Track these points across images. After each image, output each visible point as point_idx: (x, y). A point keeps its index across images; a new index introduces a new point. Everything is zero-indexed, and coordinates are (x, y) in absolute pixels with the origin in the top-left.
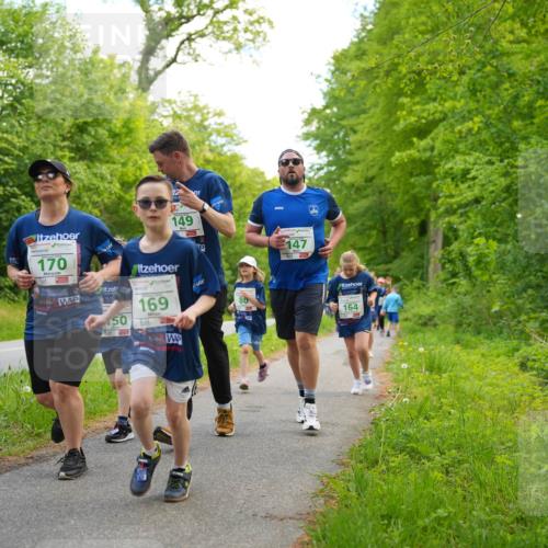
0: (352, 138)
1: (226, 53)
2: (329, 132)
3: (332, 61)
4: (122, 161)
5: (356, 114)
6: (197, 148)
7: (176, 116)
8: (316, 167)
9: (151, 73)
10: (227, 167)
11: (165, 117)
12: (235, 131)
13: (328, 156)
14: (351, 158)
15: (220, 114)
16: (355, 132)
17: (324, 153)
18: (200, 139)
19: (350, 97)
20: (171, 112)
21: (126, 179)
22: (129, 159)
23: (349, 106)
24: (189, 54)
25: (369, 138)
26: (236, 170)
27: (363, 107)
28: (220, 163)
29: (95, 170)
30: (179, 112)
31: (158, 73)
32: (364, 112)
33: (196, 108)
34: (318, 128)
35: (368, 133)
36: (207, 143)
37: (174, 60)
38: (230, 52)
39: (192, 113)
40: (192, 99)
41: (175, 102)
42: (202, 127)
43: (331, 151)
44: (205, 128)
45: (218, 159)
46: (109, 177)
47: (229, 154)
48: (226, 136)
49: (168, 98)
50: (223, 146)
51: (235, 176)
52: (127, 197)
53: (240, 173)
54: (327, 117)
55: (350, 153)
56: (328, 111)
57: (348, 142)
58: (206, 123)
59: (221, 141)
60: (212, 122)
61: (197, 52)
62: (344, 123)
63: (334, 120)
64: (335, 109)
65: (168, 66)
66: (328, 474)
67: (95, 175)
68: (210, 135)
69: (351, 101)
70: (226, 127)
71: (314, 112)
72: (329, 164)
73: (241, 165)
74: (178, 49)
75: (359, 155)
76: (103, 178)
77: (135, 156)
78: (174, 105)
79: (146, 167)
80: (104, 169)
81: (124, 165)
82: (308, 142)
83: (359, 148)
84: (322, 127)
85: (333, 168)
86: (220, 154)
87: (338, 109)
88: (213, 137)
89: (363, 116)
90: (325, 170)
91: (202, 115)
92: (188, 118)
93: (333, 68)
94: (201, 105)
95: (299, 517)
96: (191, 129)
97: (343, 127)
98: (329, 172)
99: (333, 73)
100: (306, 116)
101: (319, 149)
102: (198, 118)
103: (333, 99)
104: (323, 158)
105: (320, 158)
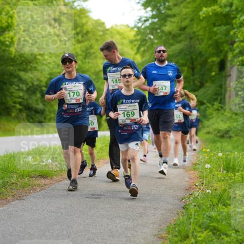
8: (143, 19)
13: (152, 11)
14: (169, 12)
17: (149, 9)
22: (3, 9)
26: (84, 21)
43: (155, 7)
47: (78, 8)
50: (73, 2)
51: (83, 25)
53: (87, 23)
55: (169, 9)
72: (153, 17)
73: (87, 17)
75: (175, 10)
77: (7, 8)
79: (16, 16)
83: (175, 5)
85: (156, 20)
90: (150, 21)
98: (153, 23)
101: (145, 5)
104: (148, 12)
105: (146, 12)
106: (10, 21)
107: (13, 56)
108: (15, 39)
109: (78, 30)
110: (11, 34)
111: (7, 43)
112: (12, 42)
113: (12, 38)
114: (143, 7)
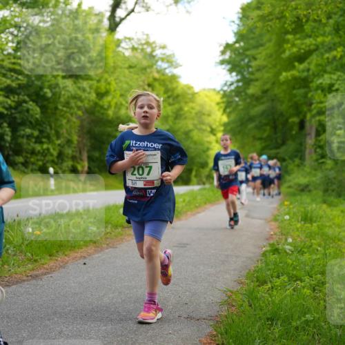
0: (254, 64)
1: (168, 6)
2: (238, 59)
3: (240, 11)
4: (97, 78)
5: (256, 47)
6: (148, 70)
7: (134, 49)
8: (228, 83)
9: (118, 20)
10: (168, 83)
11: (126, 49)
12: (174, 59)
13: (237, 75)
14: (252, 77)
15: (164, 47)
16: (255, 59)
17: (234, 74)
18: (150, 64)
19: (252, 35)
20: (131, 46)
21: (99, 90)
22: (102, 77)
23: (251, 42)
24: (143, 7)
25: (265, 63)
26: (174, 85)
27: (261, 42)
28: (163, 81)
29: (79, 85)
30: (136, 46)
31: (122, 20)
32: (262, 45)
33: (148, 43)
34: (230, 57)
35: (265, 59)
36: (155, 67)
37: (133, 11)
38: (171, 5)
39: (145, 47)
40: (145, 37)
41: (133, 39)
42: (151, 56)
43: (239, 73)
44: (154, 57)
45: (162, 78)
46: (88, 89)
47: (170, 74)
48: (168, 62)
49: (128, 36)
50: (165, 69)
51: (173, 90)
52: (101, 103)
53: (177, 87)
54: (237, 49)
55: (252, 73)
56: (237, 45)
57: (250, 66)
58: (154, 54)
59: (165, 65)
60: (158, 52)
61: (148, 5)
62: (248, 53)
63: (241, 51)
64: (242, 44)
65: (128, 15)
66: (232, 289)
67: (79, 88)
68: (157, 61)
69: (253, 38)
70: (168, 56)
71: (228, 46)
72: (238, 81)
73: (177, 82)
74: (136, 3)
75: (258, 75)
76: (84, 90)
77: (106, 76)
78: (132, 41)
79: (113, 83)
80: (85, 84)
81: (99, 81)
82: (223, 66)
83: (258, 70)
84: (233, 56)
85: (240, 84)
86: (163, 75)
87: (245, 43)
88: (159, 63)
89: (261, 48)
90: (235, 85)
91: (152, 48)
92: (142, 50)
93: (241, 16)
94: (151, 41)
95: (211, 318)
96: (144, 57)
97: (247, 56)
98: (238, 87)
99: (241, 19)
100: (222, 48)
101: (231, 71)
102: (149, 50)
103: (240, 36)
104: (234, 77)
105: (232, 77)
106: (108, 87)
107: (110, 118)
108: (113, 104)
109: (170, 94)
110: (109, 98)
111: (106, 107)
112: (109, 106)
113: (110, 102)
114: (228, 73)
